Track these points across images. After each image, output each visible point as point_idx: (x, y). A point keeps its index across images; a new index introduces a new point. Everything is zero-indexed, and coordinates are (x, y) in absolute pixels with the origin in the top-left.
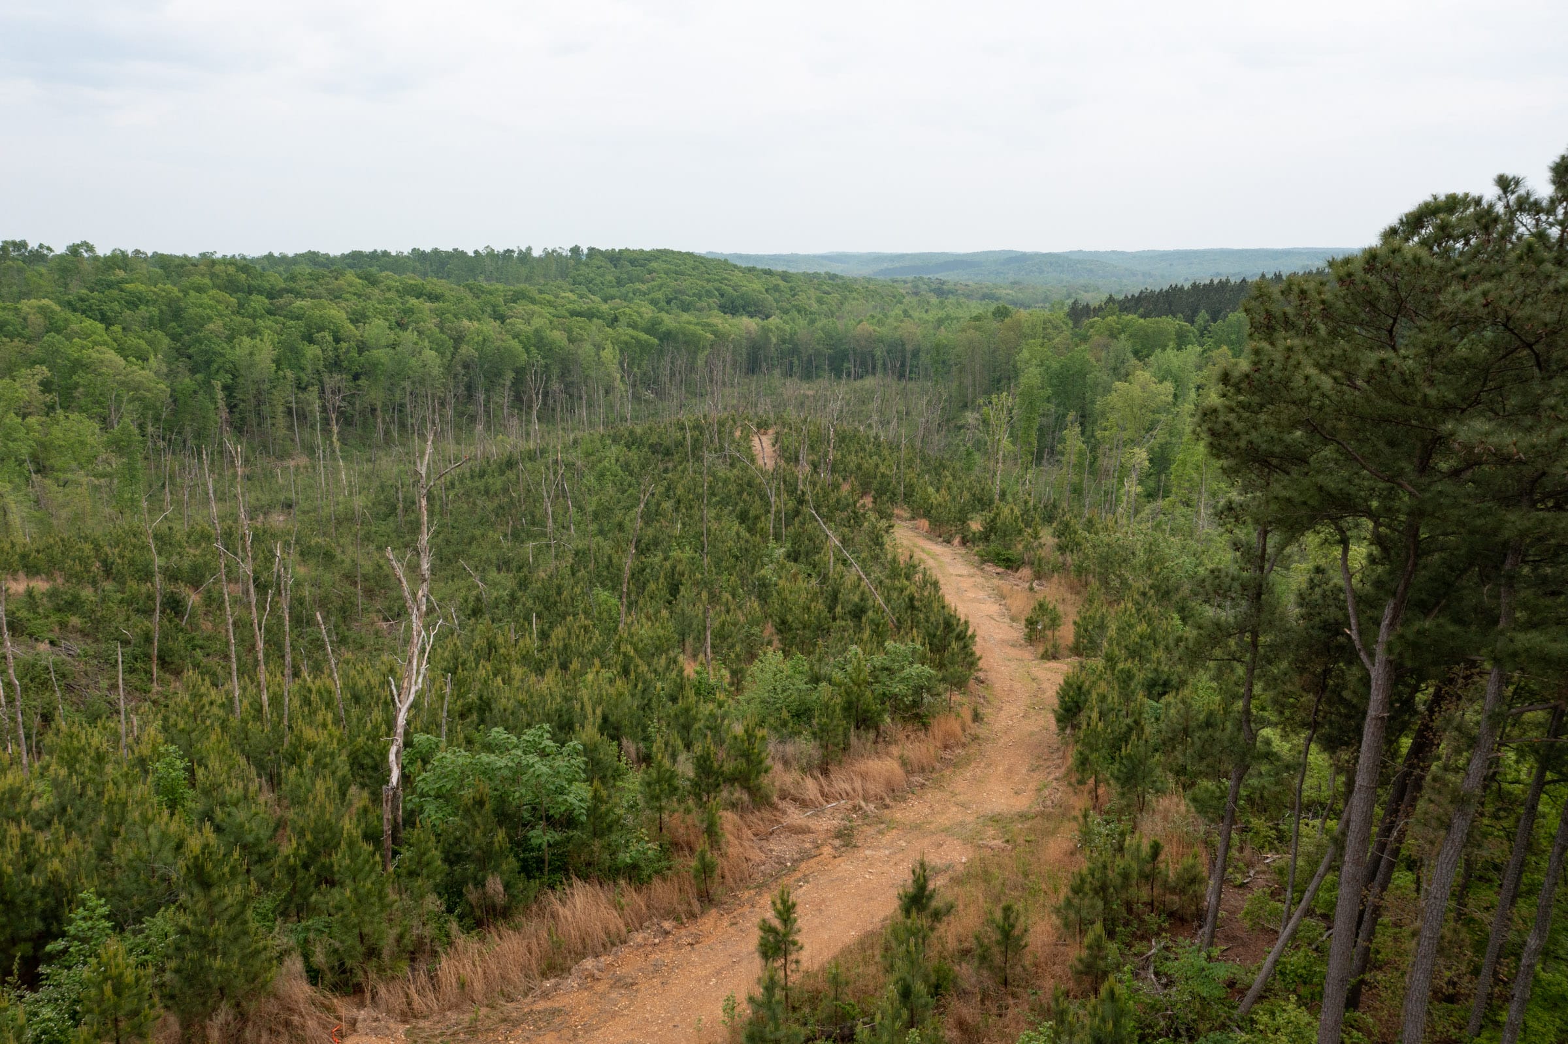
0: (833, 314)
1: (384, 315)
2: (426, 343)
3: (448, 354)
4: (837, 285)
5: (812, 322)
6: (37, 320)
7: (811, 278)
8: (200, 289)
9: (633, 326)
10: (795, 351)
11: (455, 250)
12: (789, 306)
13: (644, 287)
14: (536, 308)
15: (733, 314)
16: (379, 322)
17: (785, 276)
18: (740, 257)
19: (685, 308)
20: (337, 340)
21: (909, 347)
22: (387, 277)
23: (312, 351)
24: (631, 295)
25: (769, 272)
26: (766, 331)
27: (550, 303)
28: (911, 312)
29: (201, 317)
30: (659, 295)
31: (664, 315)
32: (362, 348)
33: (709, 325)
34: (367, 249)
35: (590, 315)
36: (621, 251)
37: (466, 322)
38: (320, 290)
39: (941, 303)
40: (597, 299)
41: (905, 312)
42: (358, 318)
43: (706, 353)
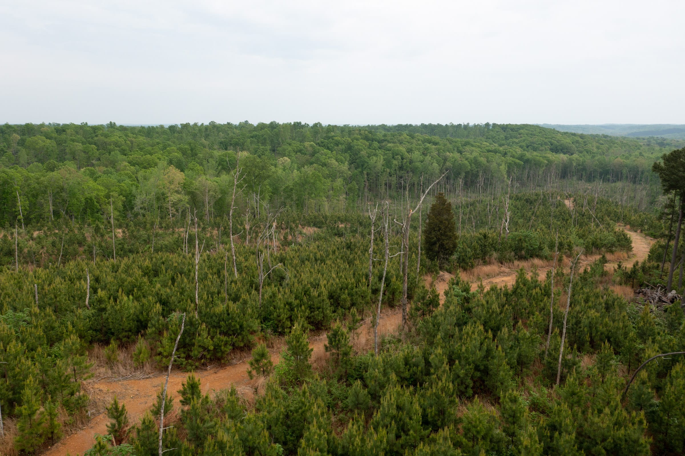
0: (604, 153)
1: (419, 150)
2: (435, 161)
3: (441, 165)
4: (607, 141)
5: (593, 157)
6: (310, 149)
7: (594, 137)
8: (357, 140)
9: (513, 156)
10: (584, 169)
11: (438, 124)
12: (583, 150)
13: (517, 141)
14: (474, 148)
15: (556, 153)
16: (417, 152)
17: (582, 136)
18: (560, 126)
19: (535, 149)
20: (402, 159)
21: (640, 169)
22: (418, 136)
23: (395, 162)
24: (511, 144)
25: (574, 135)
26: (571, 160)
27: (479, 147)
28: (644, 154)
29: (359, 149)
30: (523, 144)
31: (526, 152)
32: (411, 162)
33: (545, 157)
34: (404, 123)
35: (495, 152)
36: (507, 125)
37: (448, 153)
38: (396, 140)
39: (661, 149)
40: (496, 145)
41: (641, 154)
42: (410, 151)
43: (544, 168)
